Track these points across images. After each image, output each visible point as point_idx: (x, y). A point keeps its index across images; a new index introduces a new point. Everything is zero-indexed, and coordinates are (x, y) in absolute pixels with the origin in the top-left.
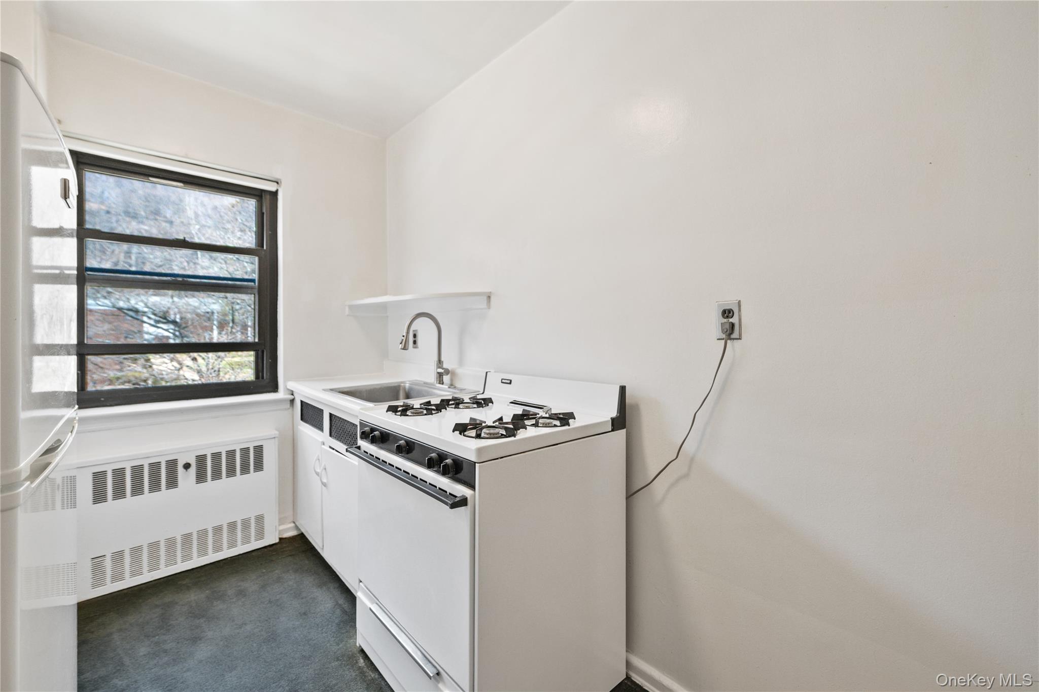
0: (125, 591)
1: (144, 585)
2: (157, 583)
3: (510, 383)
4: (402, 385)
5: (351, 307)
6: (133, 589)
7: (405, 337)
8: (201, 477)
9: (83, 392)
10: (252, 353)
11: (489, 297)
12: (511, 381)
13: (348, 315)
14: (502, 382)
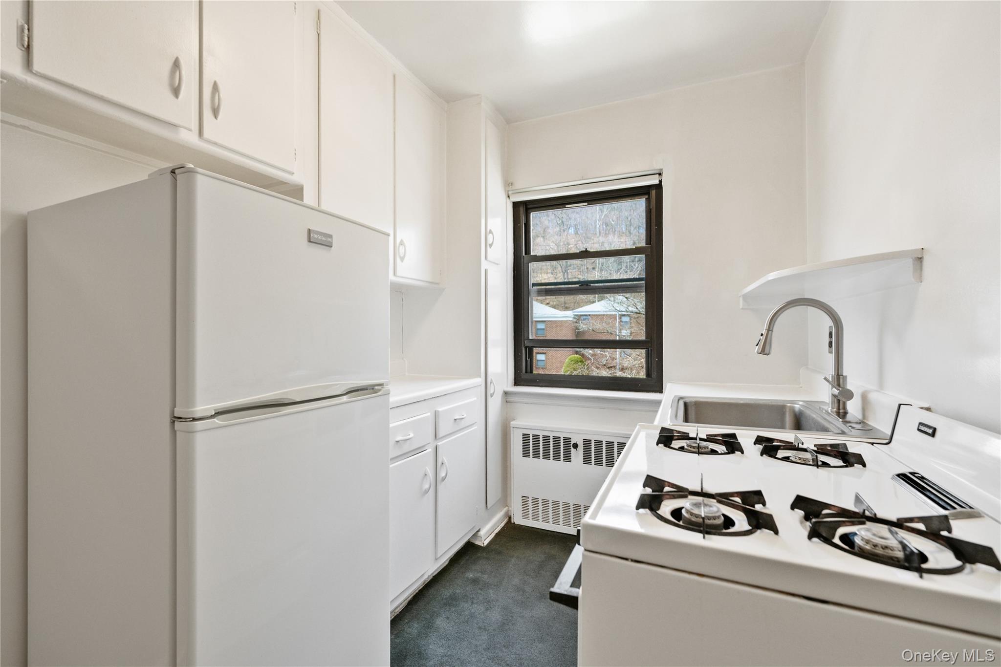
0: (539, 530)
1: (550, 532)
2: (557, 535)
3: (933, 435)
4: (788, 405)
5: (745, 297)
6: (538, 530)
7: (764, 336)
8: (587, 460)
9: (531, 374)
10: (644, 351)
11: (920, 259)
12: (935, 430)
13: (742, 309)
14: (919, 430)
